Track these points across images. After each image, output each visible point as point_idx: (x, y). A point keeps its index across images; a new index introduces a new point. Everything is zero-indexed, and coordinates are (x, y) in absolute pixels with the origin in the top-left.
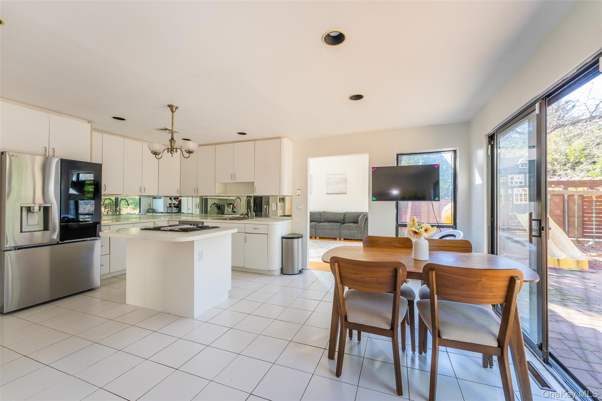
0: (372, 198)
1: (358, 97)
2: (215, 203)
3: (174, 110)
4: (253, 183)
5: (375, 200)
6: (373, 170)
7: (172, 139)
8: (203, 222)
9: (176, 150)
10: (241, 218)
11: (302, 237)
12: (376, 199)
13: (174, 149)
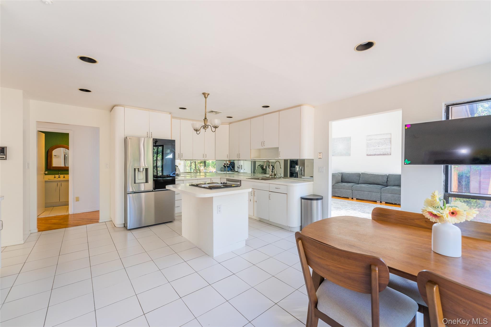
0: (405, 161)
1: (369, 45)
2: (261, 165)
3: (206, 96)
4: (278, 148)
5: (409, 164)
6: (406, 128)
7: (205, 118)
8: (241, 180)
9: (208, 127)
10: (270, 178)
11: (322, 199)
12: (410, 162)
13: (206, 126)
